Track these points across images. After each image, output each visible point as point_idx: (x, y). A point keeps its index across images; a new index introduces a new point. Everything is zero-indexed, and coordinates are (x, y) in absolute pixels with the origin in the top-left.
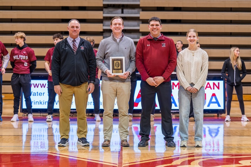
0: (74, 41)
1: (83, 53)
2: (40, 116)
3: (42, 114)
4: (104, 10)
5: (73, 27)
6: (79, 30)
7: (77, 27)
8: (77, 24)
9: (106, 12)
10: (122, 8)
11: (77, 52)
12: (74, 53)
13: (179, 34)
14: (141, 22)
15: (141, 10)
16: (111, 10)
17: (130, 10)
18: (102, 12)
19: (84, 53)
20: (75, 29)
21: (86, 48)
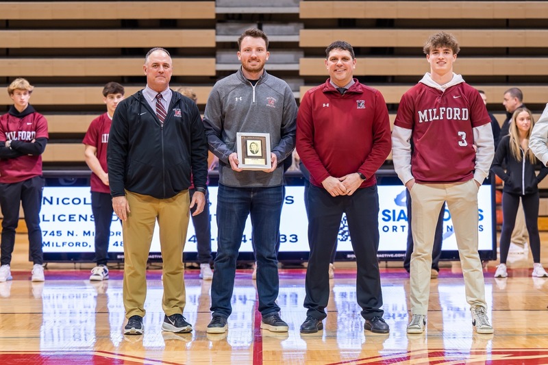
0: (158, 97)
1: (179, 124)
2: (75, 268)
3: (78, 265)
4: (219, 26)
5: (156, 65)
6: (170, 72)
7: (165, 65)
8: (165, 58)
9: (222, 32)
10: (258, 22)
11: (167, 121)
12: (159, 124)
13: (390, 80)
14: (301, 54)
15: (302, 25)
16: (233, 26)
17: (277, 28)
18: (212, 32)
19: (181, 125)
20: (162, 69)
21: (185, 113)
